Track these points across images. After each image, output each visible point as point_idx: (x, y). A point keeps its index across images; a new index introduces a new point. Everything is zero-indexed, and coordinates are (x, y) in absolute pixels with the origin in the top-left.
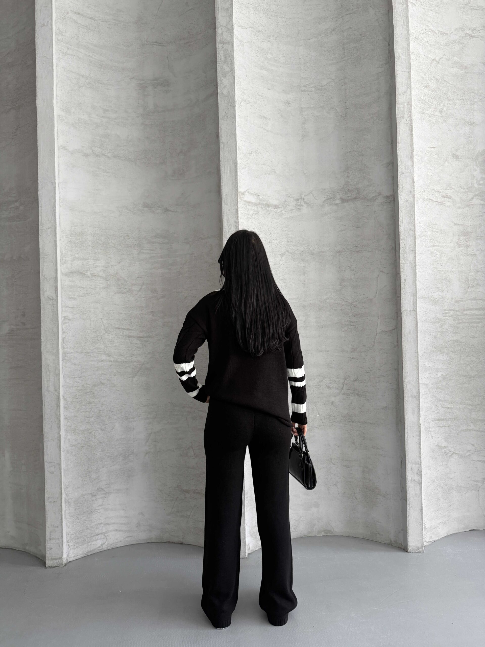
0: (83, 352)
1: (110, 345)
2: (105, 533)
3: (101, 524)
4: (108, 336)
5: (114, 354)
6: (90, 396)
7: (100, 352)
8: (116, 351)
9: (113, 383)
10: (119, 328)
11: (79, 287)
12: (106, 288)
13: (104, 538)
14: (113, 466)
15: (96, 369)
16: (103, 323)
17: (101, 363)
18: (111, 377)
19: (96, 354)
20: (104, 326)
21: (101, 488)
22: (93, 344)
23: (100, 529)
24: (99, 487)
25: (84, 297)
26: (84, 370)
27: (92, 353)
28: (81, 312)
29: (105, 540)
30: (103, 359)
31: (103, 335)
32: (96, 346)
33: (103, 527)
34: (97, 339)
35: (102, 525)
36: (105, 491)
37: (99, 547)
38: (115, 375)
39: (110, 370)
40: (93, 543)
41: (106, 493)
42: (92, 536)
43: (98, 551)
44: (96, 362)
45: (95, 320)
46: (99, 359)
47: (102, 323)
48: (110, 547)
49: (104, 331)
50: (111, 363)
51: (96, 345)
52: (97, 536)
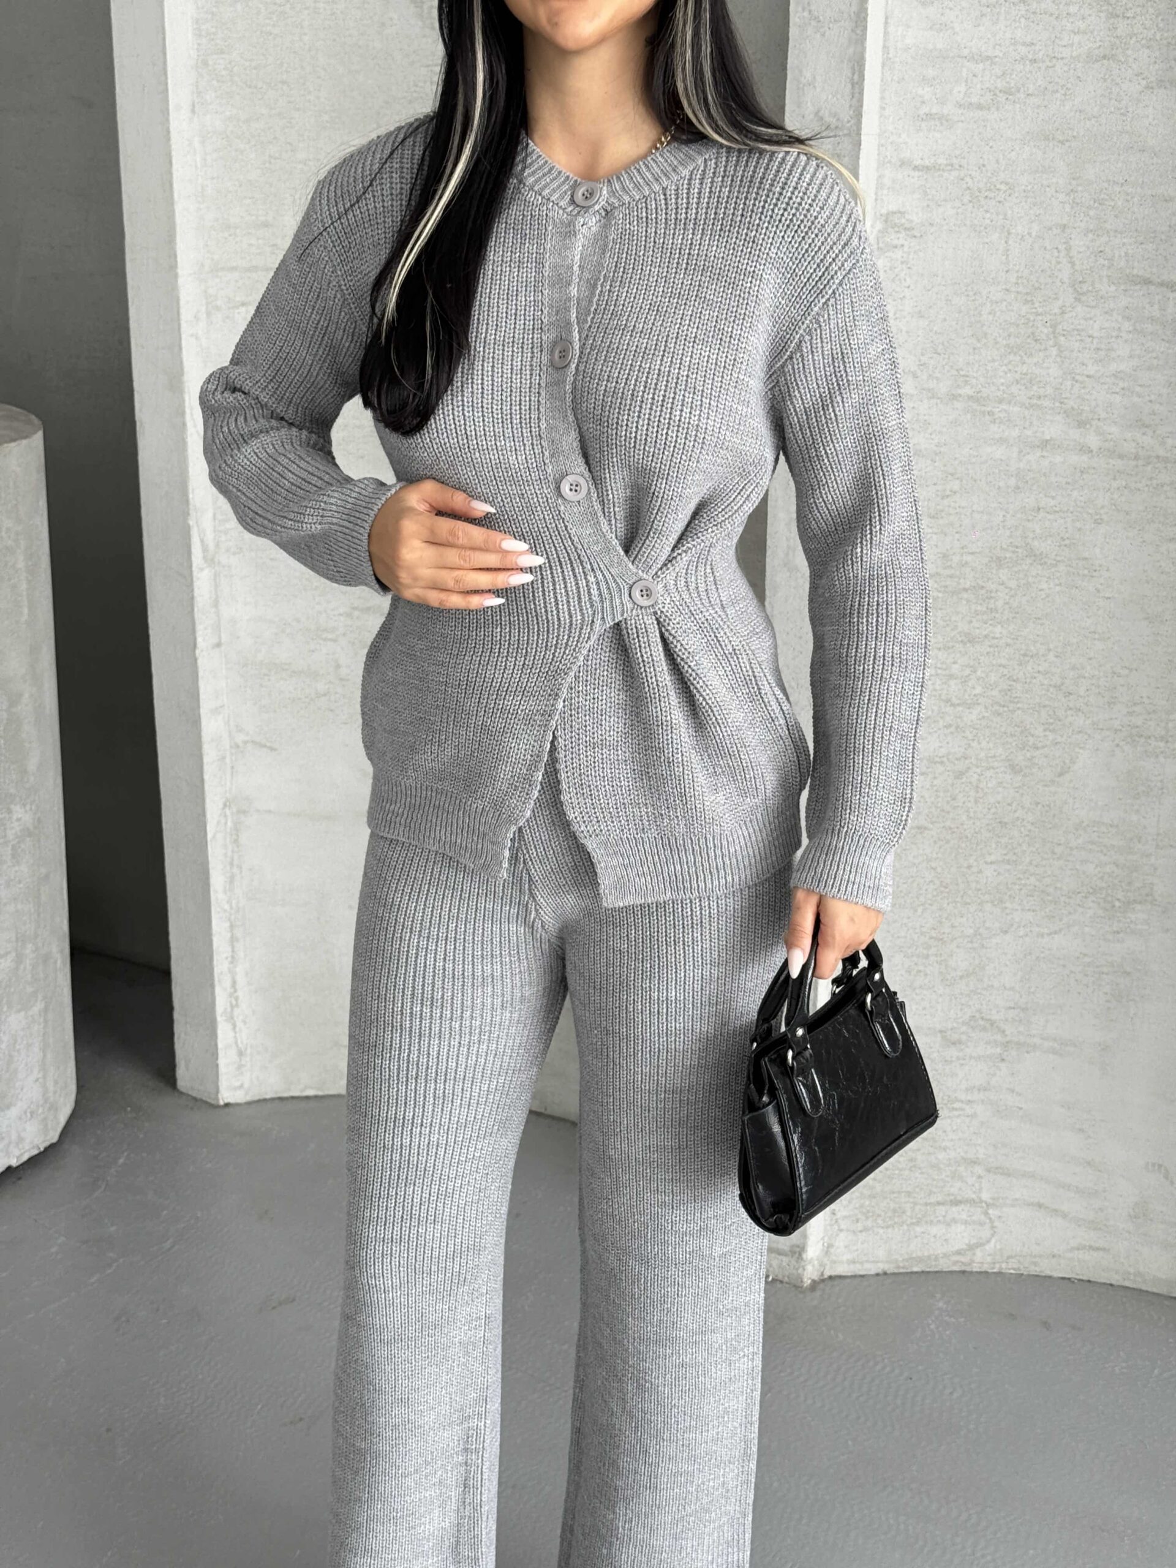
0: (960, 395)
1: (1092, 369)
2: (988, 1205)
3: (975, 1162)
4: (1086, 320)
5: (1103, 415)
6: (973, 607)
7: (1039, 397)
8: (1118, 399)
9: (1085, 559)
10: (1148, 282)
11: (972, 58)
12: (1104, 57)
13: (981, 1224)
14: (1049, 934)
15: (1012, 482)
16: (1068, 249)
17: (1039, 454)
18: (1080, 529)
19: (1016, 409)
20: (1073, 264)
21: (987, 1020)
22: (1011, 357)
23: (970, 1183)
24: (979, 1011)
25: (989, 109)
26: (956, 485)
27: (1001, 401)
28: (968, 188)
29: (986, 1233)
30: (1048, 438)
31: (1063, 313)
32: (1025, 369)
33: (980, 1177)
34: (1030, 330)
35: (979, 1170)
36: (1004, 1032)
37: (959, 1253)
38: (1098, 522)
39: (1075, 493)
40: (934, 1230)
41: (1007, 1042)
42: (933, 1200)
43: (956, 1268)
44: (1015, 449)
45: (1029, 234)
46: (1029, 433)
47: (1062, 247)
48: (1004, 1266)
49: (1071, 290)
50: (1085, 458)
51: (1024, 363)
52: (954, 1209)
